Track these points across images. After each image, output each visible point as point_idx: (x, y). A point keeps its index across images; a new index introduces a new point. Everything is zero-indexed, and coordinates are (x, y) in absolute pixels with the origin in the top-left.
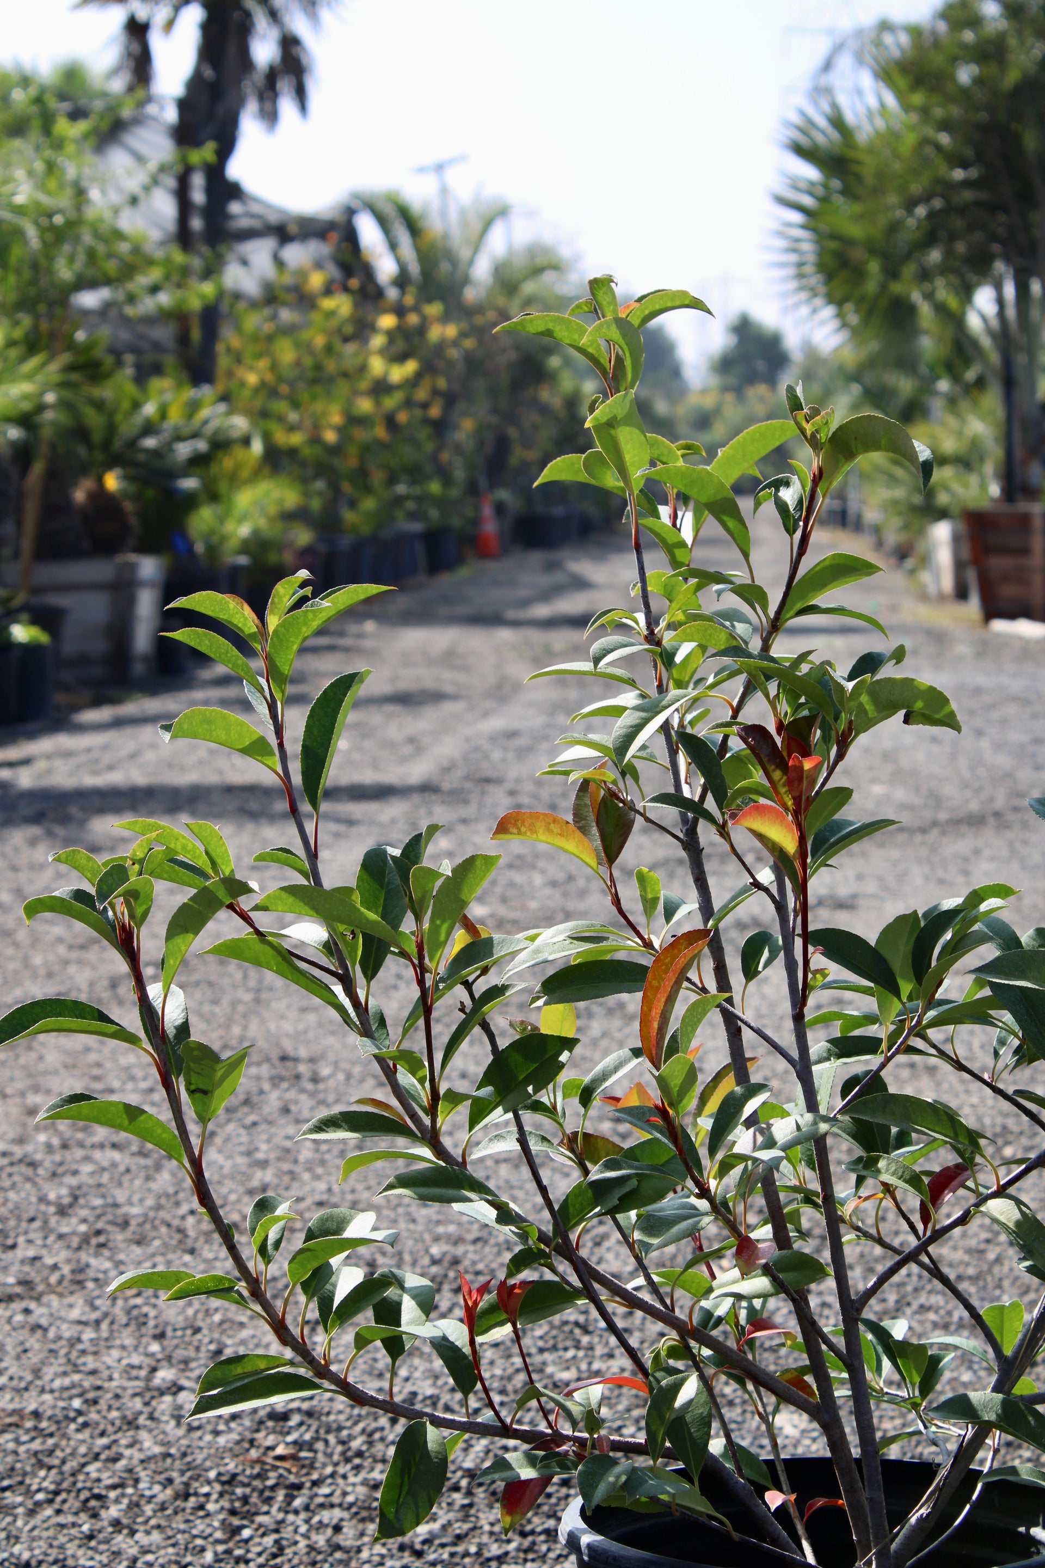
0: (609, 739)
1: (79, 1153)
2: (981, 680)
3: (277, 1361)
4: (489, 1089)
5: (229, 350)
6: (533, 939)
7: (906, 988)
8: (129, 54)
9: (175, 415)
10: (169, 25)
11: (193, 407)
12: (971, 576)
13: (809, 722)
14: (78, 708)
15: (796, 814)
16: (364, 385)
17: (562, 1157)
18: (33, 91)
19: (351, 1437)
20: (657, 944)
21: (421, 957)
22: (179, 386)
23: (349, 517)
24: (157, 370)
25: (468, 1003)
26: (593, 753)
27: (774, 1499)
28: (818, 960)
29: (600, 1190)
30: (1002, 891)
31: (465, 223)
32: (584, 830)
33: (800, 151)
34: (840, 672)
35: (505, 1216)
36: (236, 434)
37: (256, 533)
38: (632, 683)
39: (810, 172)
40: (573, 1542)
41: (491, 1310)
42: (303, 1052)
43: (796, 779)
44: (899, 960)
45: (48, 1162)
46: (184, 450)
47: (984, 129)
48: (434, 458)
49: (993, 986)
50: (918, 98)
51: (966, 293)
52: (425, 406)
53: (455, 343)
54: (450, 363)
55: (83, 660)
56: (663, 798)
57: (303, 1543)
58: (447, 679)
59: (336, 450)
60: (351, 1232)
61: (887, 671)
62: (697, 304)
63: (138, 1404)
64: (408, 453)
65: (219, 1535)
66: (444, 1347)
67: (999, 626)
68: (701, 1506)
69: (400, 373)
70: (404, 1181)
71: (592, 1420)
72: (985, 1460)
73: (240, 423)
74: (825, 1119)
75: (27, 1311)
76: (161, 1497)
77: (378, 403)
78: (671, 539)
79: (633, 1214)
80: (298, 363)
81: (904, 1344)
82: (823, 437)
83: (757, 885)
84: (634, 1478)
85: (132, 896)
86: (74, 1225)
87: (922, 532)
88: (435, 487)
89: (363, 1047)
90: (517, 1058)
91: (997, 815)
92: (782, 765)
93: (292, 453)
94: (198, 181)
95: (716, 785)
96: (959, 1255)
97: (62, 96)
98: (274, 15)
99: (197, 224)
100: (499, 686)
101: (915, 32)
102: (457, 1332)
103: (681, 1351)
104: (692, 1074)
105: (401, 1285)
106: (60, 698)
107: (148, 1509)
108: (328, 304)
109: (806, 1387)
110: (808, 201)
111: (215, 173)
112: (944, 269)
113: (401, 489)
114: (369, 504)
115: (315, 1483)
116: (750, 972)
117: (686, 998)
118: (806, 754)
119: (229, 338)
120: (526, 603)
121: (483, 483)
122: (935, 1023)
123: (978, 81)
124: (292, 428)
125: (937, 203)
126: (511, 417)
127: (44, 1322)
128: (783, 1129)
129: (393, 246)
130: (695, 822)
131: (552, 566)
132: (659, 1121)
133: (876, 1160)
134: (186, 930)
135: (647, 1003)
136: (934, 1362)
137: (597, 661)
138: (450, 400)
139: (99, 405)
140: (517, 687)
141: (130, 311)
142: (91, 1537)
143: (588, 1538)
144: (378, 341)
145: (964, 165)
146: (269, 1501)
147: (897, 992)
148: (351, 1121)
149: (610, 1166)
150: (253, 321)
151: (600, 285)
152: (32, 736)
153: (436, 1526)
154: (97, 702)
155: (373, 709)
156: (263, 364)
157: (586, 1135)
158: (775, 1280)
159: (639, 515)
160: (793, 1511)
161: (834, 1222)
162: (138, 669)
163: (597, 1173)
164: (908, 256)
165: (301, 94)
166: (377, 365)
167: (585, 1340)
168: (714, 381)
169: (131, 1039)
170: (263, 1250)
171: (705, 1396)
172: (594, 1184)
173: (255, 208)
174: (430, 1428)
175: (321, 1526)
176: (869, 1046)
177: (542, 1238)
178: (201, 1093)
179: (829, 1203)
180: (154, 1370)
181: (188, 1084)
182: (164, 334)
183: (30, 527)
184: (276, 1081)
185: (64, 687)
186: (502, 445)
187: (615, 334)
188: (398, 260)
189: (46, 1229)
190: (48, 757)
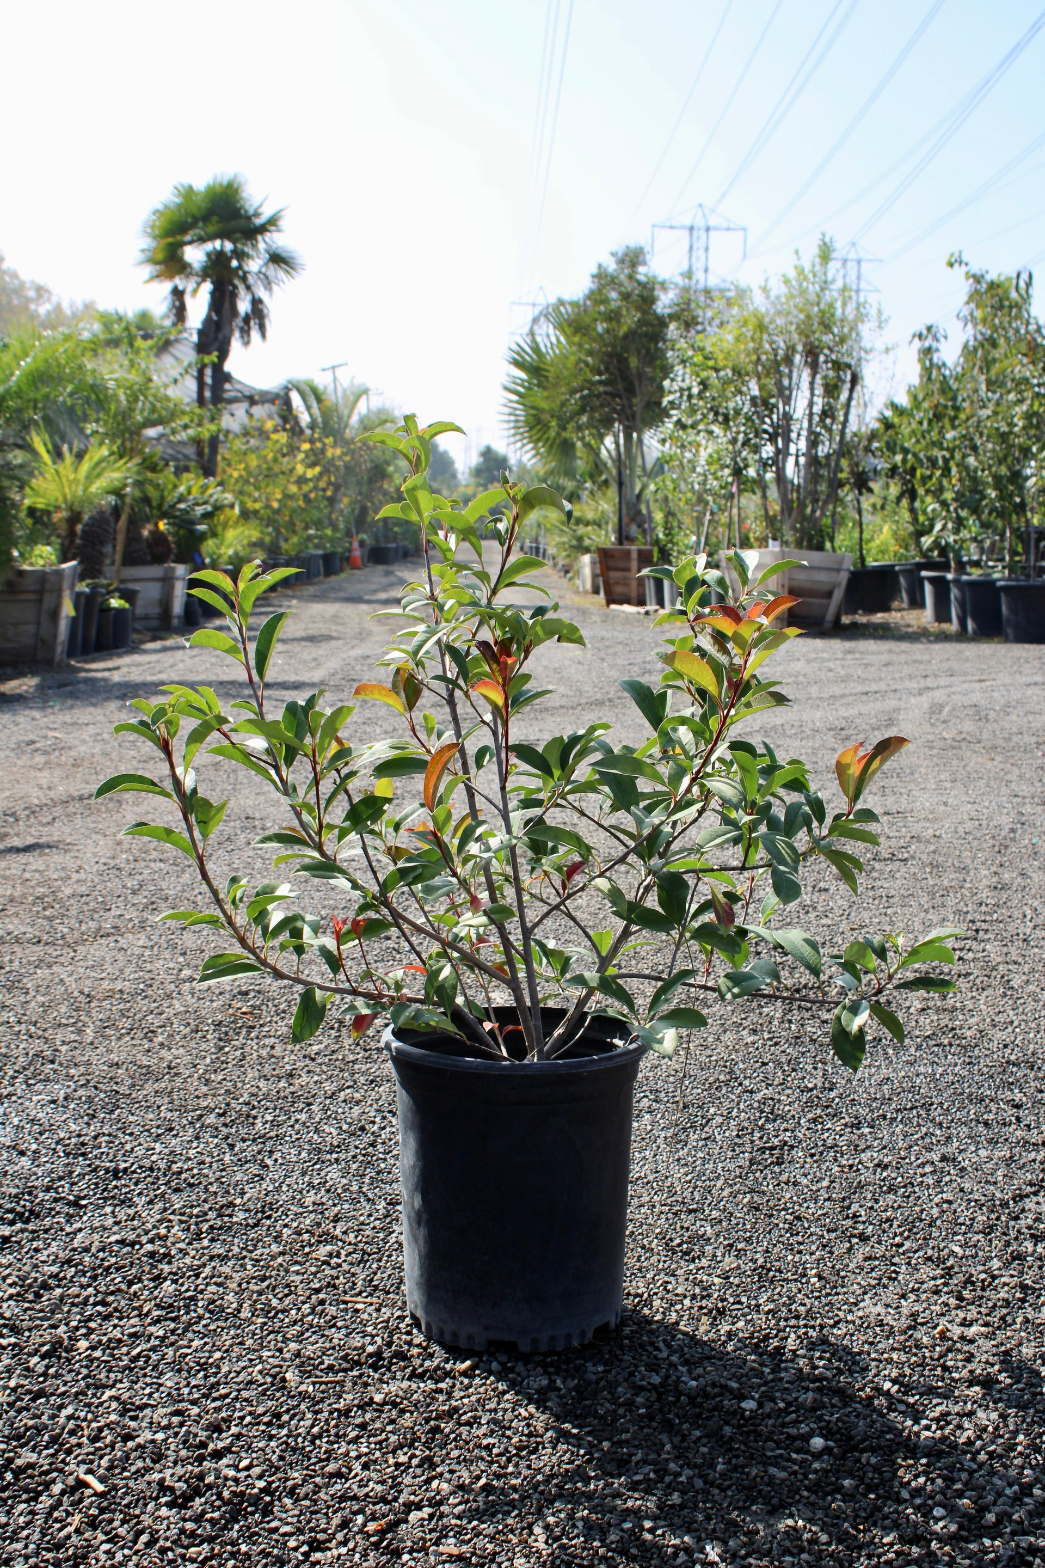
0: (410, 648)
1: (143, 864)
2: (604, 634)
3: (239, 957)
4: (348, 823)
5: (224, 459)
6: (370, 748)
7: (557, 773)
8: (174, 306)
9: (195, 492)
10: (195, 291)
11: (204, 488)
12: (601, 581)
13: (511, 640)
14: (144, 642)
15: (504, 686)
16: (293, 479)
17: (385, 860)
18: (123, 325)
19: (280, 1003)
20: (433, 751)
21: (314, 756)
22: (198, 476)
23: (284, 545)
24: (187, 469)
25: (338, 781)
26: (403, 655)
27: (488, 1026)
28: (514, 760)
29: (403, 873)
30: (606, 726)
31: (345, 396)
32: (397, 693)
33: (517, 364)
34: (526, 615)
35: (355, 886)
36: (226, 502)
37: (236, 553)
38: (422, 620)
39: (523, 375)
40: (388, 1046)
41: (348, 932)
42: (257, 815)
43: (504, 668)
44: (553, 760)
45: (127, 868)
46: (199, 510)
47: (610, 355)
48: (330, 518)
49: (600, 772)
50: (576, 339)
51: (601, 437)
52: (324, 490)
53: (340, 458)
54: (337, 468)
55: (147, 617)
56: (437, 678)
57: (255, 1054)
58: (334, 629)
59: (277, 512)
60: (278, 893)
61: (550, 615)
62: (458, 429)
63: (172, 986)
64: (315, 514)
65: (213, 1050)
66: (324, 951)
67: (613, 607)
68: (451, 1028)
69: (310, 473)
70: (305, 868)
71: (398, 986)
72: (592, 1006)
73: (229, 497)
74: (516, 838)
75: (116, 941)
76: (184, 1032)
77: (300, 488)
78: (444, 547)
79: (419, 886)
80: (259, 466)
81: (553, 951)
82: (519, 497)
83: (483, 722)
84: (418, 1013)
85: (169, 723)
86: (140, 899)
87: (576, 559)
88: (329, 532)
89: (285, 800)
90: (362, 807)
91: (610, 700)
92: (497, 662)
93: (256, 512)
94: (208, 372)
95: (464, 672)
96: (585, 915)
97: (139, 328)
98: (248, 288)
99: (207, 394)
100: (360, 633)
101: (575, 304)
102: (329, 942)
103: (443, 955)
104: (449, 815)
105: (303, 919)
106: (135, 636)
107: (178, 1038)
108: (274, 437)
109: (504, 971)
110: (521, 390)
111: (218, 368)
112: (589, 425)
113: (312, 532)
114: (295, 539)
115: (261, 1026)
116: (479, 765)
117: (447, 779)
118: (509, 656)
119: (223, 451)
120: (375, 591)
121: (354, 531)
122: (570, 792)
123: (607, 331)
124: (255, 501)
125: (586, 392)
126: (369, 497)
127: (125, 946)
128: (494, 843)
129: (308, 408)
130: (453, 690)
131: (388, 574)
132: (431, 837)
133: (540, 859)
134: (196, 741)
135: (427, 780)
136: (568, 959)
137: (404, 608)
138: (337, 487)
139: (157, 486)
140: (370, 633)
141: (172, 438)
142: (149, 1051)
143: (395, 1044)
144: (301, 456)
145: (600, 374)
146: (238, 1034)
147: (551, 775)
148: (280, 838)
149: (408, 860)
150: (238, 444)
151: (409, 418)
152: (120, 656)
153: (322, 1046)
154: (154, 639)
155: (295, 644)
156: (242, 466)
157: (397, 848)
158: (489, 918)
159: (427, 534)
160: (497, 1032)
161: (519, 891)
162: (175, 622)
163: (401, 864)
164: (571, 418)
165: (262, 328)
166: (300, 469)
167: (398, 956)
168: (472, 481)
169: (168, 795)
170: (234, 902)
171: (454, 975)
172: (399, 870)
173: (238, 387)
174: (317, 991)
175: (264, 1046)
176: (539, 803)
177: (374, 897)
178: (203, 823)
179: (516, 881)
180: (181, 970)
181: (197, 818)
182: (191, 451)
183: (119, 548)
184: (243, 829)
185: (137, 631)
186: (364, 510)
187: (416, 443)
188: (311, 415)
189: (126, 901)
190: (128, 666)
